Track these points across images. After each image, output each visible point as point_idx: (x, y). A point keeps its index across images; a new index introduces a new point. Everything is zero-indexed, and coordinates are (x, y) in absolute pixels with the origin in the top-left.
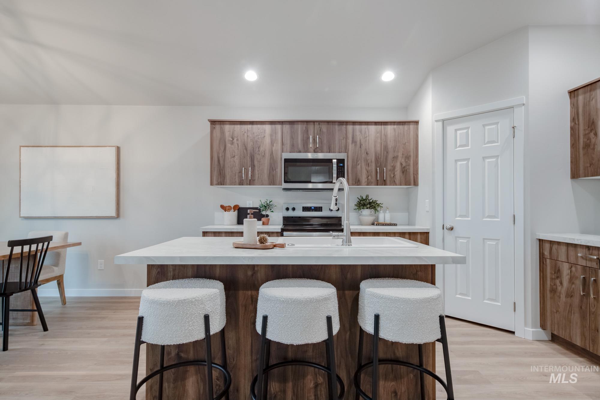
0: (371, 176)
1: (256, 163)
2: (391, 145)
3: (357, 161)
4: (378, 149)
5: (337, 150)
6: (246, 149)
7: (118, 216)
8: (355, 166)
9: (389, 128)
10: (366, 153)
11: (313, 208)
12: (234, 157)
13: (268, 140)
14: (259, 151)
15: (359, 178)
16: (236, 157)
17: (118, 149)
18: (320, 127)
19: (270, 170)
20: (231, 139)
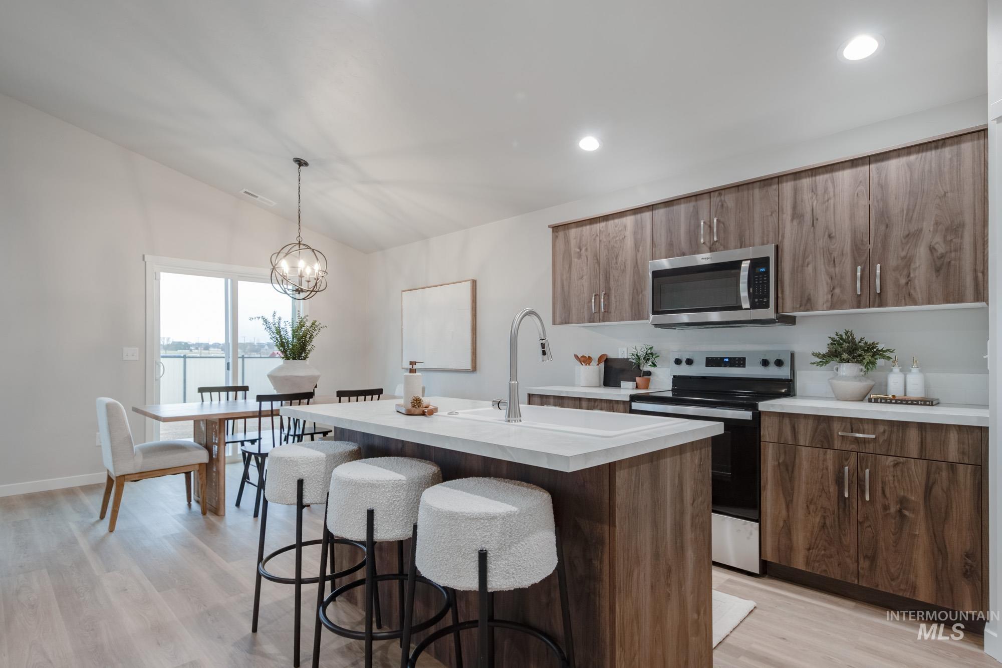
0: (841, 288)
1: (612, 283)
2: (897, 206)
3: (804, 257)
4: (862, 220)
5: (757, 240)
6: (598, 263)
7: (474, 369)
8: (800, 269)
9: (893, 165)
10: (826, 236)
11: (727, 360)
12: (582, 277)
13: (629, 242)
14: (616, 263)
15: (810, 295)
16: (585, 277)
17: (474, 282)
18: (721, 201)
19: (633, 292)
20: (578, 250)
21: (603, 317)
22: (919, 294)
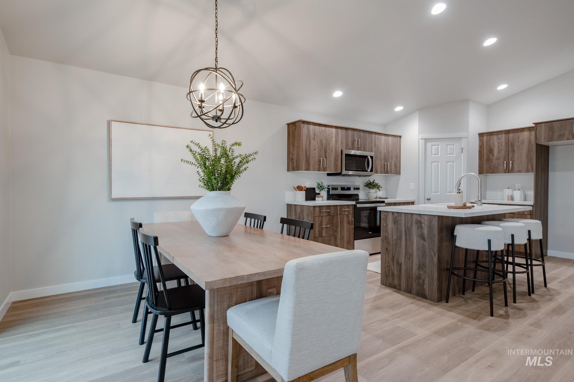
0: (382, 168)
1: (327, 155)
2: (390, 149)
3: (376, 158)
4: (385, 151)
5: (368, 150)
6: (322, 144)
9: (390, 138)
10: (380, 153)
11: (346, 188)
12: (315, 149)
13: (334, 139)
14: (329, 147)
15: (377, 169)
16: (316, 150)
18: (360, 134)
19: (335, 161)
20: (314, 136)
21: (324, 169)
22: (393, 172)
